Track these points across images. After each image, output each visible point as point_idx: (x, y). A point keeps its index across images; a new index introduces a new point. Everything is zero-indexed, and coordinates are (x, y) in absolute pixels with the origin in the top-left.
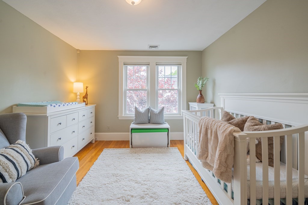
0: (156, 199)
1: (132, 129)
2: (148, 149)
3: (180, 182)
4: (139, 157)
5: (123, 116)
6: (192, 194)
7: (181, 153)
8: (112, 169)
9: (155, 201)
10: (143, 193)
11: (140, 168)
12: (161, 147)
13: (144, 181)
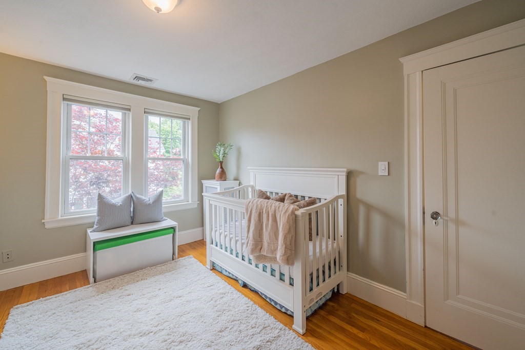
0: (189, 341)
1: (95, 243)
2: (140, 273)
3: (216, 301)
4: (127, 292)
5: (60, 218)
6: (236, 310)
7: (200, 262)
8: (67, 339)
9: (190, 344)
10: (164, 344)
11: (138, 310)
12: (163, 262)
13: (157, 326)
